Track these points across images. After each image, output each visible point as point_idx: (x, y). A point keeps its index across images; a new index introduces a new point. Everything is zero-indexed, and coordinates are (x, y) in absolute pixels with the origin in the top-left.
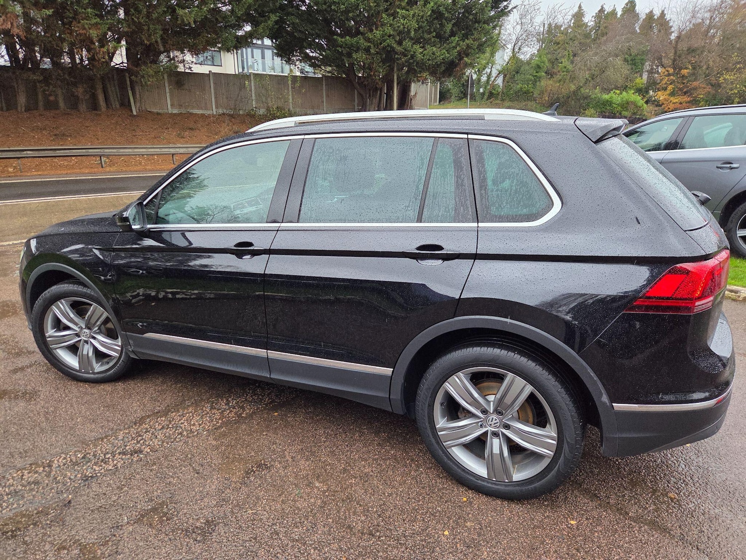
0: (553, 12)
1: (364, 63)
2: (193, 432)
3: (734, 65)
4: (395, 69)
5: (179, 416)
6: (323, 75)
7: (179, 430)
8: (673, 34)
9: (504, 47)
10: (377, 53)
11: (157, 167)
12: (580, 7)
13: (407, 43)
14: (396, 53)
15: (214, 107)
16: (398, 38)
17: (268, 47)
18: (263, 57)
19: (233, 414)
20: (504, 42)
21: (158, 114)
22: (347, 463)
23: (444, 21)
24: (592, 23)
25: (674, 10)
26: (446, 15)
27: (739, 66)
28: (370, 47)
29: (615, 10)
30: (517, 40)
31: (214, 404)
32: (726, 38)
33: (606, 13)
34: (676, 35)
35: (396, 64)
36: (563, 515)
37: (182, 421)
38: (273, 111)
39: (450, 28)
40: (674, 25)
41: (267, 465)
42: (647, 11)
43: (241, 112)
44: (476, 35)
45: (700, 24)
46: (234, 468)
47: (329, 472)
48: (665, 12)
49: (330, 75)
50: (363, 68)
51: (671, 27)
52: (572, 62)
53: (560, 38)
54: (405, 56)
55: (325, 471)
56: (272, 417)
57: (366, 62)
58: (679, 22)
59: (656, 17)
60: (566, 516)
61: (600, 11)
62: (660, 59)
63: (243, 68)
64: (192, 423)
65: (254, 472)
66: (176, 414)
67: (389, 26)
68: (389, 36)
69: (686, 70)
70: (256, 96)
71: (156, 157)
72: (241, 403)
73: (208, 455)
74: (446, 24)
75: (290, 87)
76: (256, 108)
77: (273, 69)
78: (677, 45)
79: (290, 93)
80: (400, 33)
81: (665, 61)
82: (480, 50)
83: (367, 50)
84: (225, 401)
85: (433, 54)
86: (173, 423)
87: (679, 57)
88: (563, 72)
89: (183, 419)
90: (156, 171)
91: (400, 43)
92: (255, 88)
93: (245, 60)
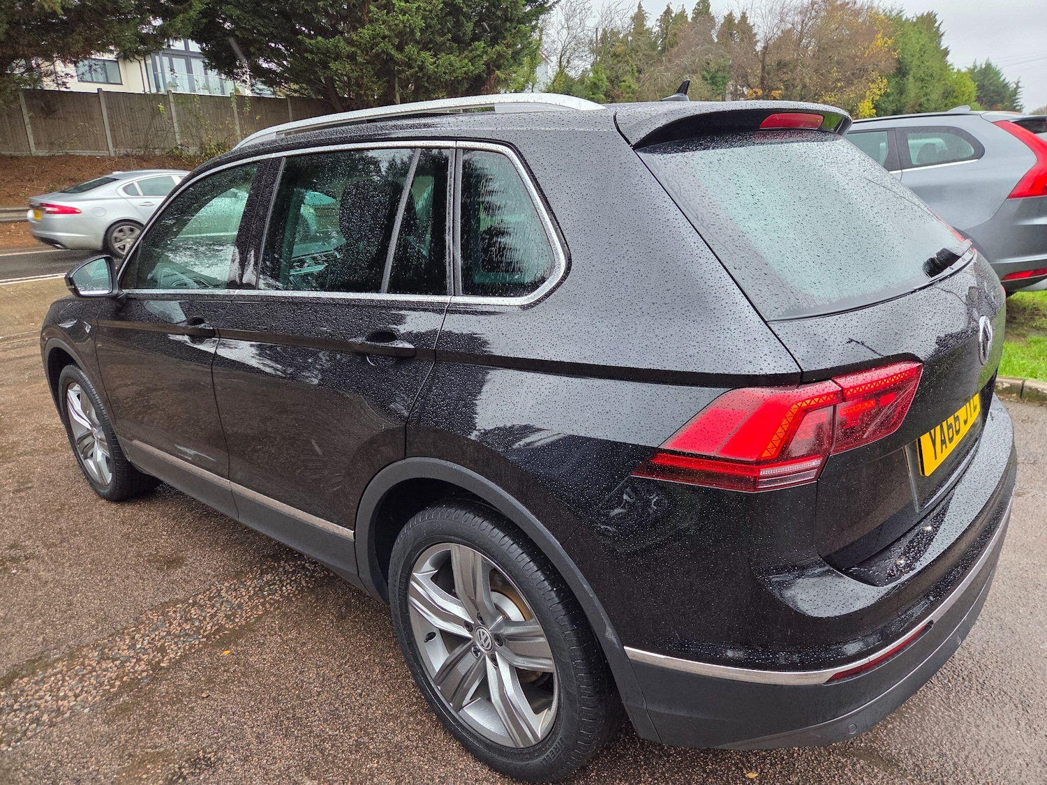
0: (608, 12)
1: (349, 78)
2: (64, 713)
3: (834, 82)
4: (397, 85)
5: (36, 683)
6: (287, 95)
7: (32, 713)
8: (759, 44)
9: (546, 60)
10: (368, 62)
11: (15, 242)
12: (640, 7)
13: (411, 49)
14: (396, 63)
15: (110, 145)
16: (397, 41)
17: (195, 55)
18: (189, 70)
19: (143, 666)
20: (545, 52)
21: (12, 157)
22: (361, 730)
23: (461, 17)
24: (657, 29)
25: (759, 11)
26: (465, 10)
27: (839, 84)
28: (354, 54)
29: (684, 12)
30: (564, 50)
31: (106, 650)
32: (821, 49)
33: (673, 15)
34: (763, 45)
35: (397, 79)
36: (734, 764)
37: (41, 693)
38: (211, 149)
39: (471, 28)
40: (759, 32)
41: (210, 759)
42: (726, 13)
43: (157, 152)
44: (509, 40)
45: (790, 30)
46: (145, 776)
47: (329, 754)
48: (748, 15)
49: (296, 95)
50: (348, 85)
51: (755, 34)
52: (638, 80)
53: (620, 49)
54: (411, 67)
55: (322, 751)
56: (218, 660)
57: (351, 75)
58: (765, 27)
59: (736, 22)
60: (740, 765)
61: (665, 13)
62: (745, 76)
63: (158, 87)
64: (62, 694)
65: (185, 779)
66: (29, 681)
67: (381, 23)
68: (384, 37)
69: (777, 92)
70: (180, 126)
71: (13, 227)
72: (159, 640)
73: (91, 757)
74: (465, 22)
75: (236, 114)
76: (181, 145)
77: (207, 87)
78: (764, 58)
79: (237, 122)
80: (400, 34)
81: (752, 80)
82: (515, 60)
83: (352, 57)
84: (127, 641)
85: (451, 64)
86: (22, 699)
87: (768, 74)
88: (628, 93)
89: (44, 689)
90: (14, 247)
91: (400, 48)
92: (178, 115)
93: (160, 75)
